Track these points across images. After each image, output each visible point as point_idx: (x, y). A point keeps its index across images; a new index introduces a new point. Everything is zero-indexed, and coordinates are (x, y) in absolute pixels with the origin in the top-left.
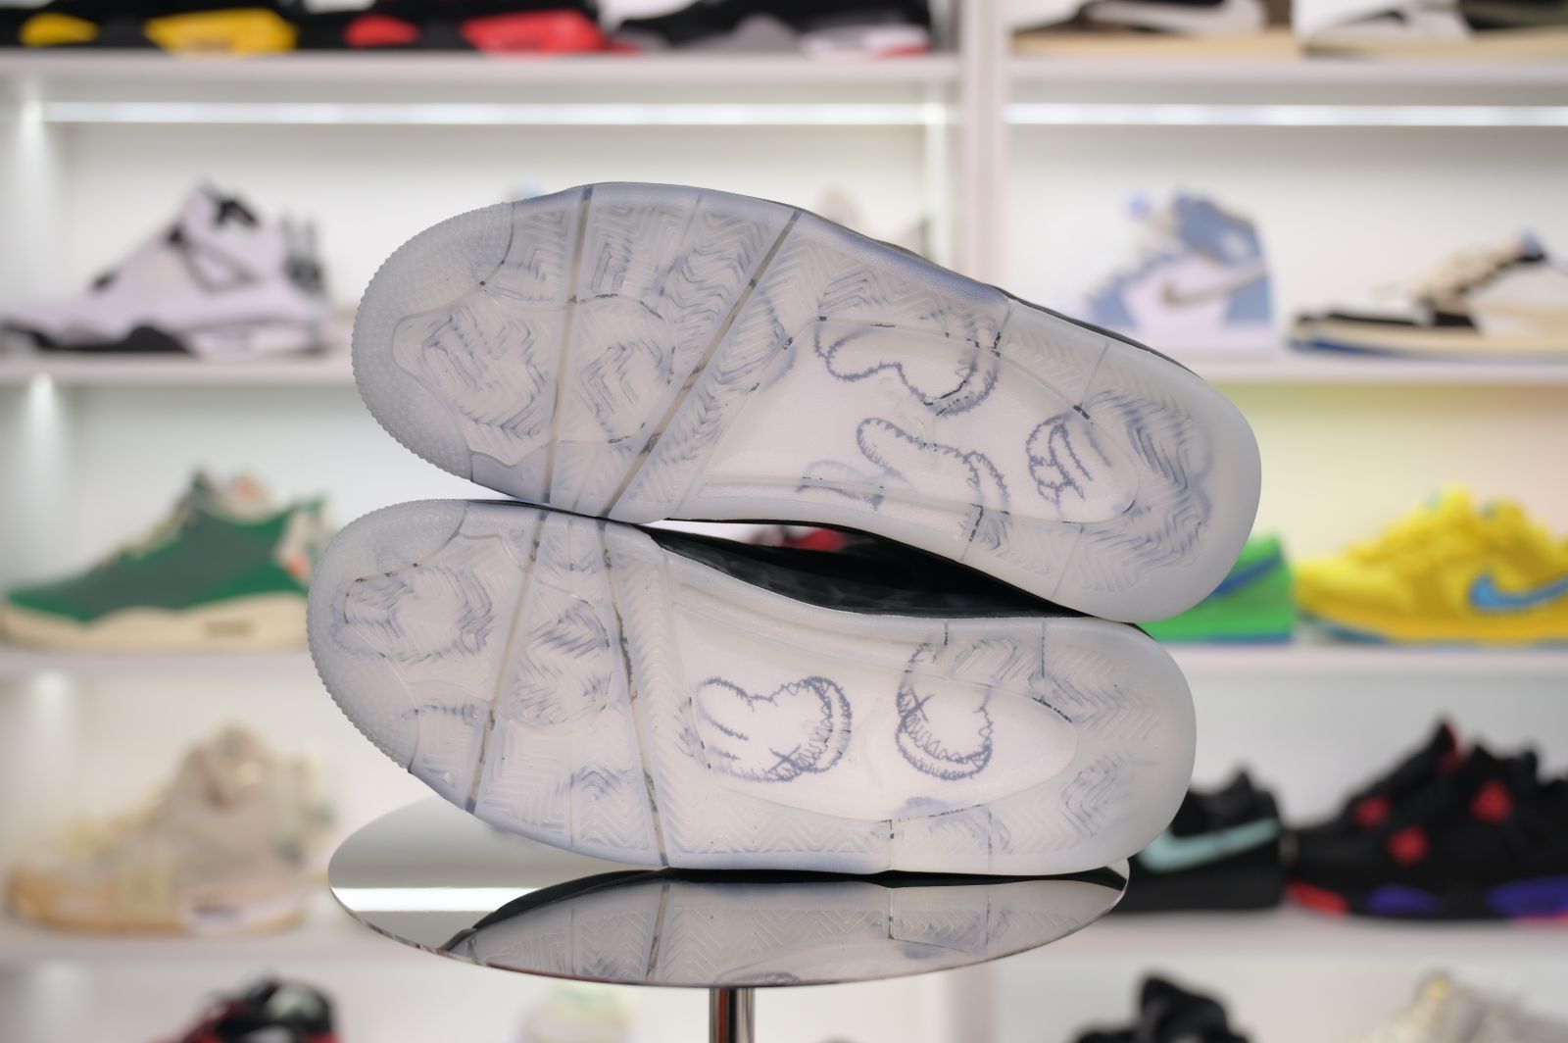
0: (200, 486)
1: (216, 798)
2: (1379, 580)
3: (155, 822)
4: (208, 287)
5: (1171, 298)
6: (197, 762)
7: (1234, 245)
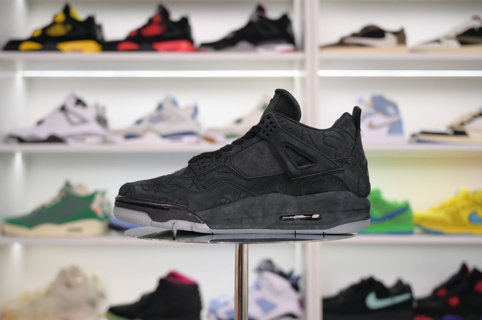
0: (68, 185)
1: (69, 285)
2: (441, 215)
3: (49, 293)
4: (72, 124)
5: (371, 126)
6: (63, 273)
7: (390, 110)
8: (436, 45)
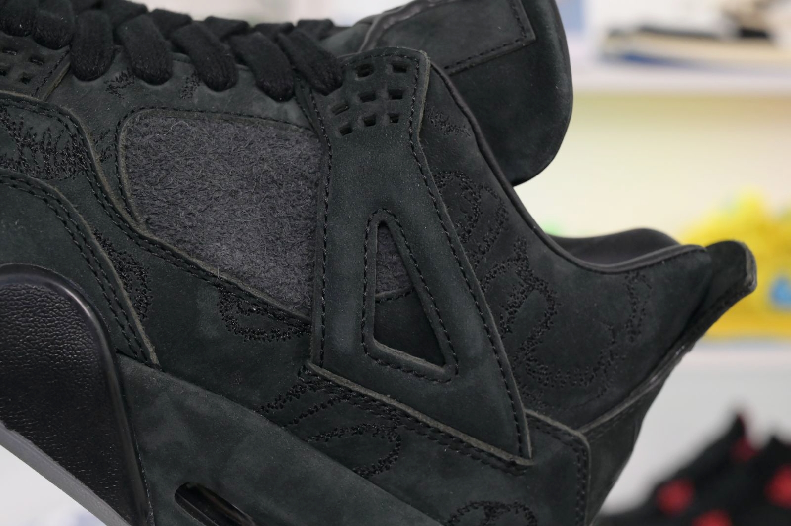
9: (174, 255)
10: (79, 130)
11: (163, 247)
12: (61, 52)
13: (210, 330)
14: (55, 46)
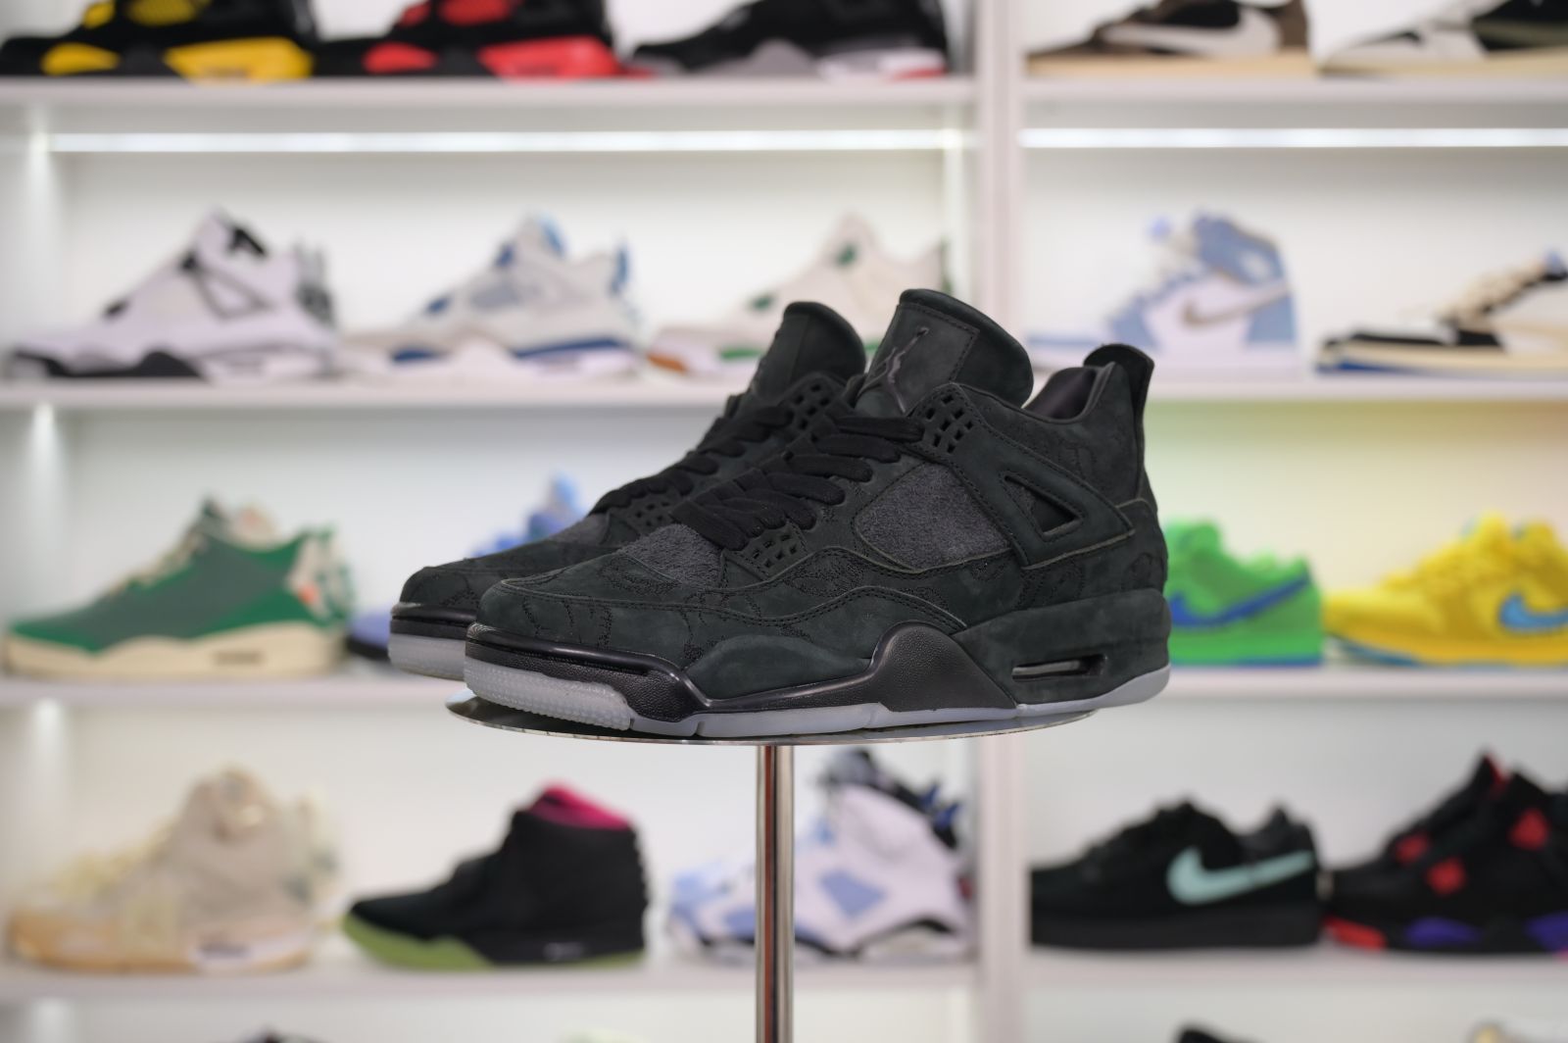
0: (210, 513)
1: (222, 833)
2: (1411, 603)
3: (161, 857)
4: (222, 314)
5: (1192, 318)
7: (1255, 265)
8: (1404, 51)
9: (938, 570)
10: (843, 551)
11: (931, 571)
12: (788, 523)
13: (976, 591)
14: (783, 524)
